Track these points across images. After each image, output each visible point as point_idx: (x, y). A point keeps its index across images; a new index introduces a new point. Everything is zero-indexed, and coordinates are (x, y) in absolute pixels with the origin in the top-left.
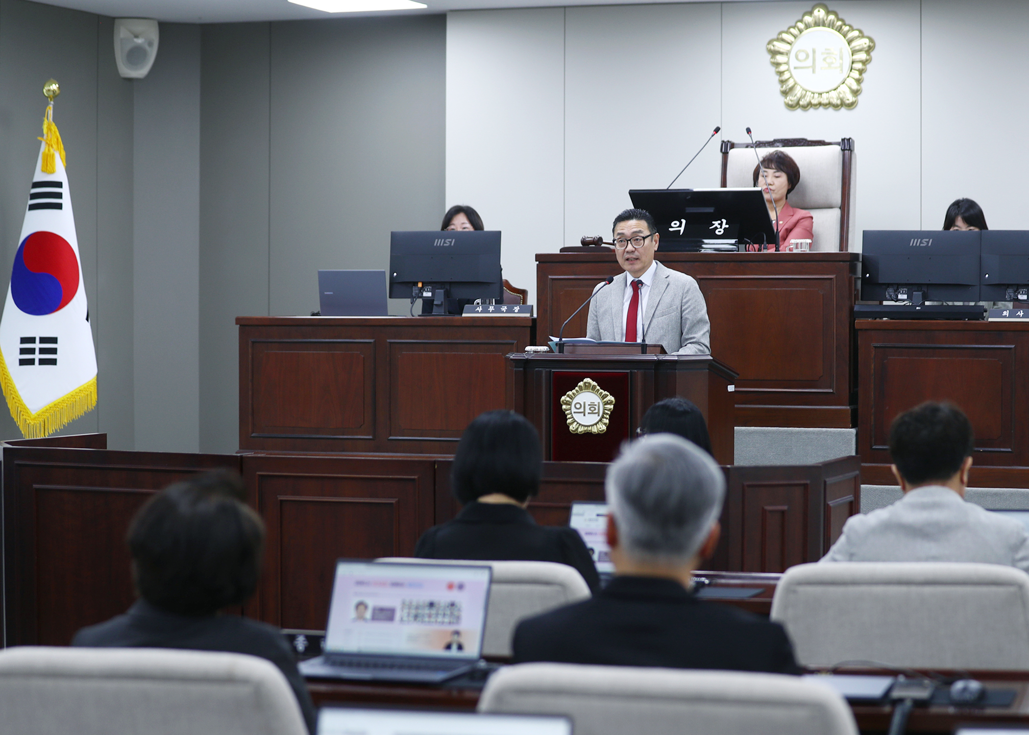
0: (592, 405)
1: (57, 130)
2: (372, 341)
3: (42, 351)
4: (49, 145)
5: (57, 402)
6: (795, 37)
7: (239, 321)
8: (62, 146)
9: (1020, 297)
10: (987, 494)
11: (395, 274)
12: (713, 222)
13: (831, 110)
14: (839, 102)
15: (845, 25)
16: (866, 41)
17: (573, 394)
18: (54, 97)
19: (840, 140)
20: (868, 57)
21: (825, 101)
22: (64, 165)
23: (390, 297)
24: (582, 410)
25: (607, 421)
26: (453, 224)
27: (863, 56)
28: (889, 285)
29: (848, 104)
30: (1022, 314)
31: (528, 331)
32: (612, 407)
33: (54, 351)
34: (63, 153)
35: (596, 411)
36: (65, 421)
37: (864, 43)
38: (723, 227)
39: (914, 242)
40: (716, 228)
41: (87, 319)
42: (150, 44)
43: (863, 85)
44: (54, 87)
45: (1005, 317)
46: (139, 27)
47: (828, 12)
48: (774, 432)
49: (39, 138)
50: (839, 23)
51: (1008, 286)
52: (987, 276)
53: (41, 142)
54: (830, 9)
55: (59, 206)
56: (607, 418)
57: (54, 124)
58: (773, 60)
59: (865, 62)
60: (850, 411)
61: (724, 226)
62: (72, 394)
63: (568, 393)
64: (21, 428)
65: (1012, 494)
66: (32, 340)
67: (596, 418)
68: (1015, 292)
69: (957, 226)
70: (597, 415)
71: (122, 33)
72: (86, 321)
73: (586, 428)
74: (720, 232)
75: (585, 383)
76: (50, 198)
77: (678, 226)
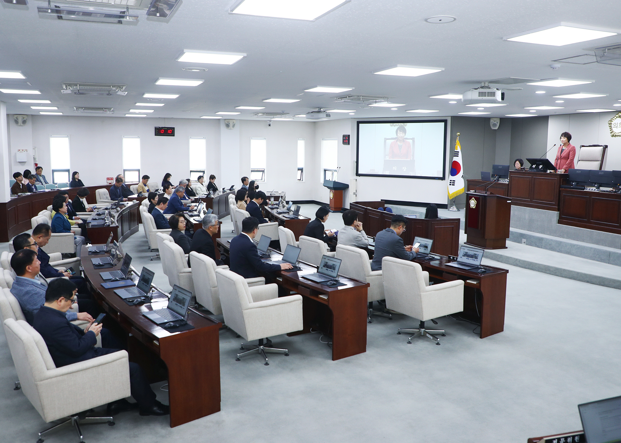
1: (459, 141)
3: (453, 183)
5: (454, 192)
6: (614, 120)
7: (467, 180)
8: (460, 145)
9: (596, 185)
10: (580, 229)
11: (492, 173)
12: (540, 166)
17: (471, 200)
19: (603, 145)
22: (460, 148)
23: (491, 177)
24: (472, 204)
31: (508, 186)
32: (476, 203)
33: (455, 183)
36: (455, 196)
39: (577, 172)
42: (497, 123)
44: (459, 134)
45: (588, 190)
46: (495, 119)
51: (594, 183)
52: (590, 180)
53: (457, 144)
55: (458, 156)
56: (476, 206)
58: (609, 125)
60: (557, 208)
61: (542, 166)
62: (458, 191)
65: (585, 230)
66: (452, 181)
71: (492, 121)
72: (462, 178)
73: (472, 207)
74: (540, 168)
75: (473, 199)
76: (456, 154)
77: (534, 166)
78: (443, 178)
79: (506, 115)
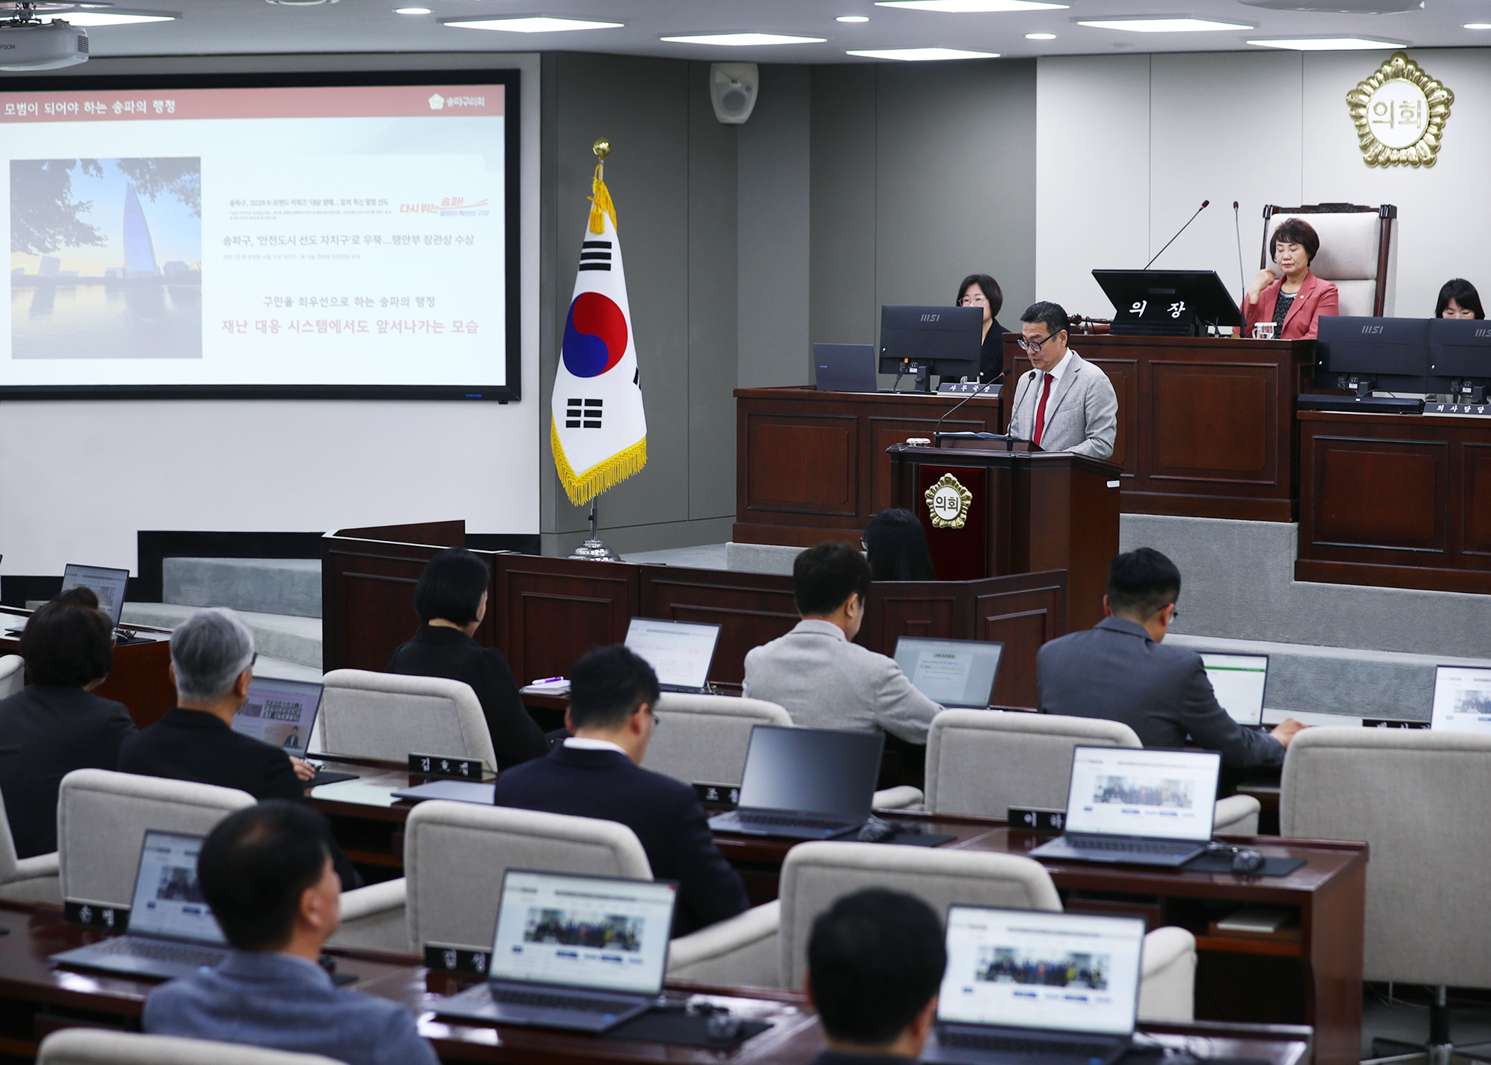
0: (951, 500)
1: (606, 189)
2: (855, 417)
3: (588, 413)
4: (597, 205)
5: (600, 465)
6: (1375, 88)
7: (737, 393)
8: (612, 206)
9: (1465, 390)
10: (1417, 596)
11: (884, 349)
12: (1172, 305)
13: (1410, 167)
14: (1417, 159)
15: (1424, 76)
16: (1445, 93)
17: (936, 488)
18: (604, 156)
19: (1379, 207)
20: (1446, 111)
21: (1404, 158)
22: (614, 225)
23: (880, 373)
24: (942, 505)
25: (965, 516)
26: (967, 295)
27: (1441, 109)
28: (1340, 374)
29: (1426, 161)
30: (1456, 408)
31: (997, 410)
32: (969, 502)
33: (599, 414)
34: (613, 212)
35: (955, 506)
36: (608, 484)
37: (1440, 94)
38: (1180, 311)
39: (1366, 330)
40: (1174, 311)
41: (635, 381)
42: (749, 89)
43: (1442, 141)
44: (604, 146)
45: (1439, 412)
46: (736, 71)
47: (1407, 62)
48: (1218, 524)
49: (589, 198)
50: (1418, 73)
51: (1454, 378)
52: (1433, 366)
53: (591, 202)
54: (1410, 58)
55: (607, 267)
56: (964, 514)
57: (603, 184)
58: (1354, 113)
59: (1443, 116)
60: (1290, 506)
61: (1182, 308)
62: (615, 457)
63: (931, 487)
64: (567, 490)
65: (1441, 597)
66: (578, 402)
67: (955, 513)
68: (1460, 384)
69: (1451, 309)
70: (955, 510)
71: (719, 77)
72: (634, 384)
73: (946, 523)
74: (1176, 315)
75: (946, 478)
76: (597, 259)
77: (1139, 308)
78: (508, 393)
79: (849, 53)
